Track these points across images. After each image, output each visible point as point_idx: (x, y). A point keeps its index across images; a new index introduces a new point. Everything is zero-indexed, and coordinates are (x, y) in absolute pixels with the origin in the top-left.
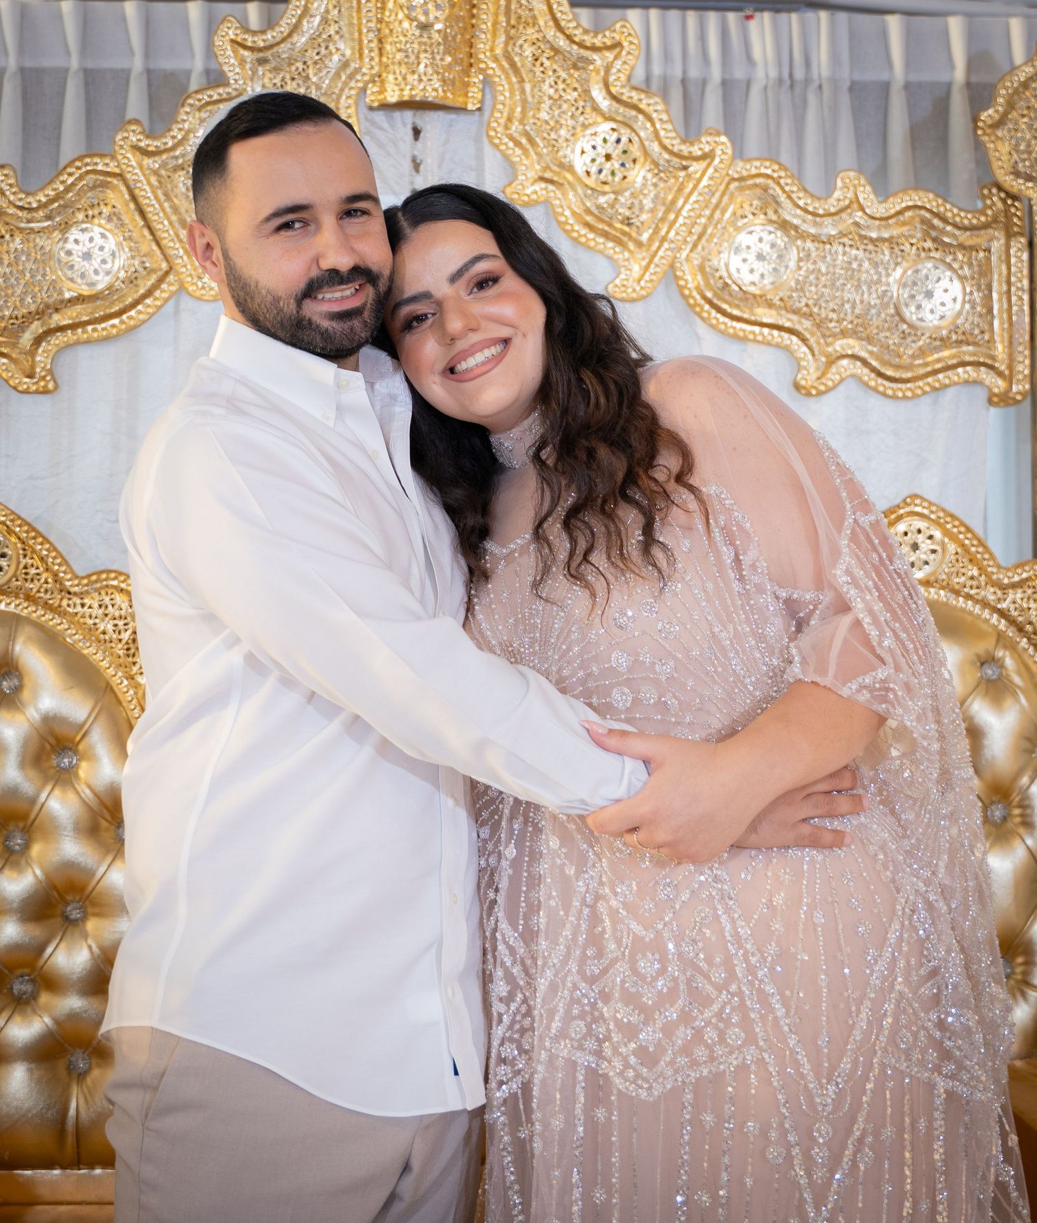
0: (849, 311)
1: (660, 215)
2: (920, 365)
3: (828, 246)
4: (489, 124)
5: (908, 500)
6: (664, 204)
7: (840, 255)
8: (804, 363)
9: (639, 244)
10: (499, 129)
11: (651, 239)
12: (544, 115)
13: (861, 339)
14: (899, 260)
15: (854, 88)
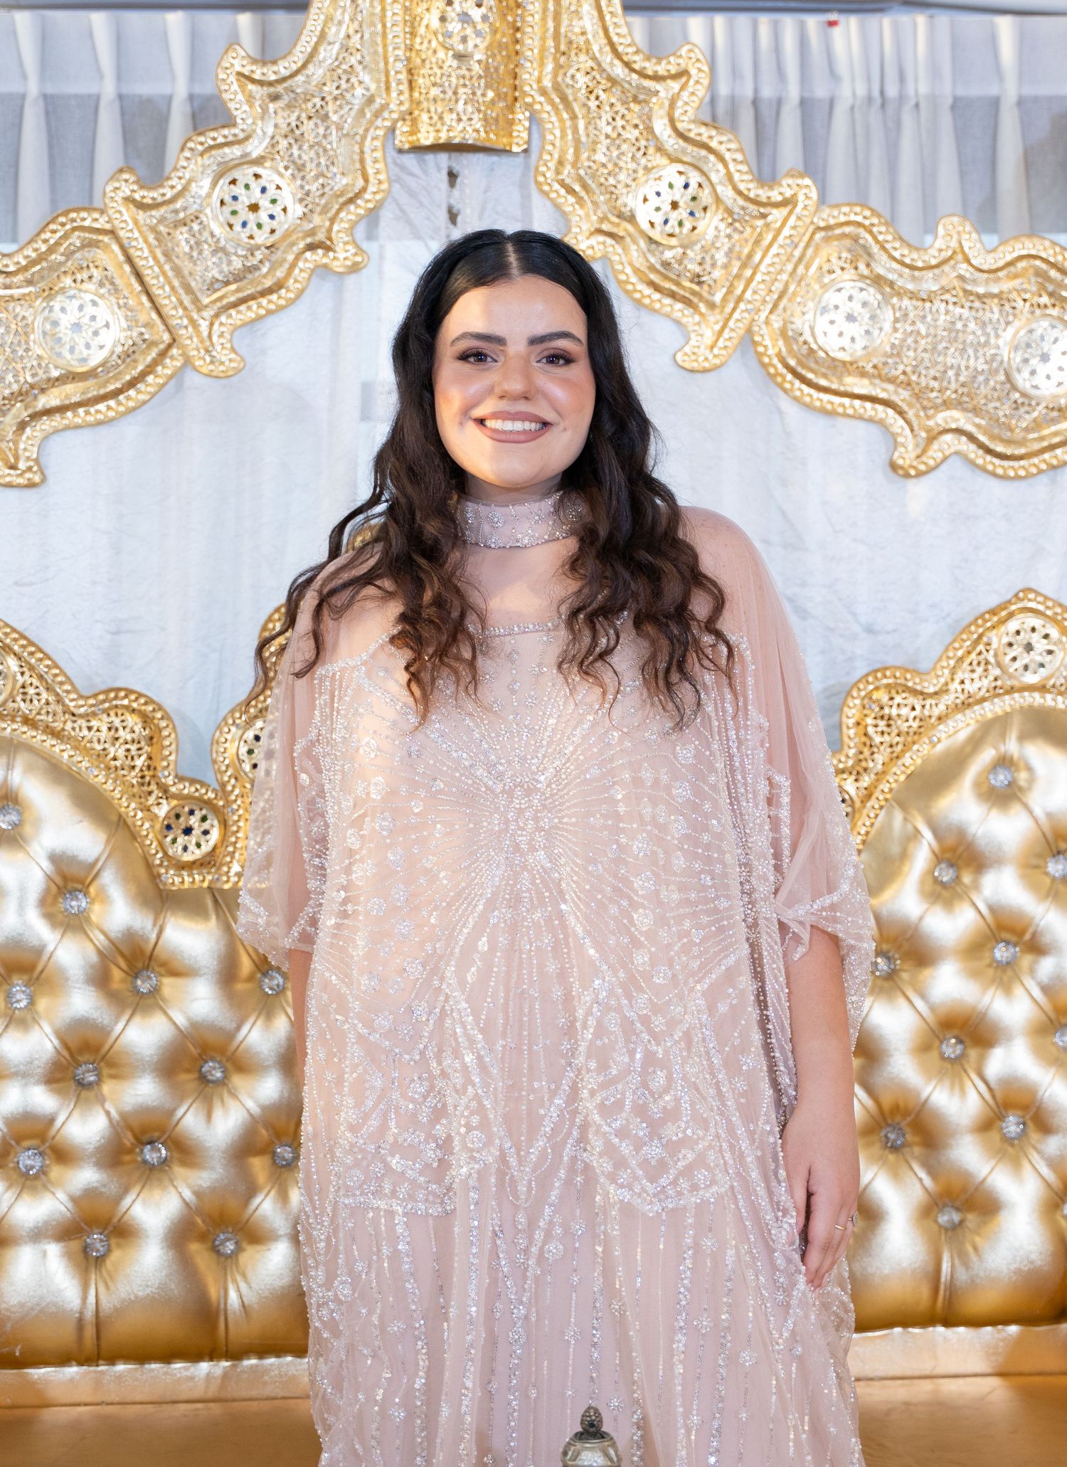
0: (953, 379)
1: (735, 271)
2: (1035, 439)
3: (928, 305)
4: (537, 169)
5: (1021, 595)
6: (739, 258)
7: (942, 314)
8: (900, 439)
9: (712, 306)
10: (548, 175)
11: (724, 299)
12: (600, 157)
13: (965, 410)
14: (1011, 318)
15: (957, 105)
